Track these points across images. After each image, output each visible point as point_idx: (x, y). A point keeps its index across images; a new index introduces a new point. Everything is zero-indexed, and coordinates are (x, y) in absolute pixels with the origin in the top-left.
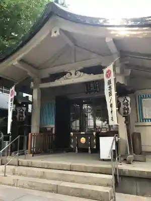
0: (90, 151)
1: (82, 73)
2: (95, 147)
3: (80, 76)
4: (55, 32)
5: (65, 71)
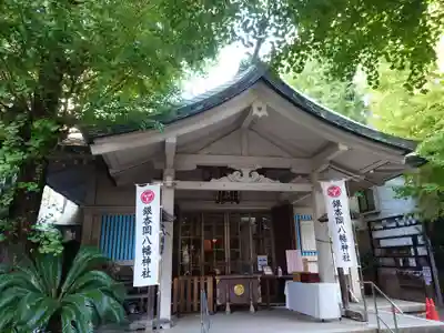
0: (252, 308)
1: (262, 176)
2: (260, 301)
3: (258, 180)
4: (260, 109)
5: (232, 166)
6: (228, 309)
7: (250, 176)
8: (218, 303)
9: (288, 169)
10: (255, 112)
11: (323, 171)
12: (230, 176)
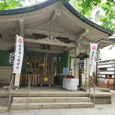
0: (50, 86)
1: (58, 40)
2: (53, 84)
3: (55, 41)
4: (58, 12)
6: (41, 85)
7: (53, 39)
8: (38, 83)
9: (68, 38)
10: (56, 13)
11: (80, 40)
12: (45, 38)
